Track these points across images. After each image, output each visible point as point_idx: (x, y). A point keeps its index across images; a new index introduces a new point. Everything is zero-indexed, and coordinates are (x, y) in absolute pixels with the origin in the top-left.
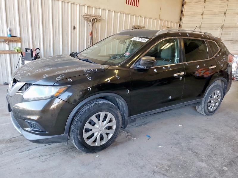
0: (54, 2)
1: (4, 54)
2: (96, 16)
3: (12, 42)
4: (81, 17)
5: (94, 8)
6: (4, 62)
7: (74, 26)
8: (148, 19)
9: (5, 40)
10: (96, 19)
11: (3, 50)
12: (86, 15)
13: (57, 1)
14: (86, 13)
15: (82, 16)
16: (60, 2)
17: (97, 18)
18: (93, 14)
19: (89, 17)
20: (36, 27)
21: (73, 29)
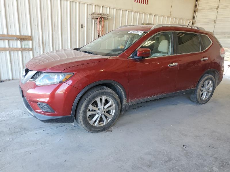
0: (62, 1)
1: (16, 52)
2: (104, 14)
3: (24, 40)
4: (88, 16)
5: (101, 7)
6: (17, 58)
7: (82, 25)
8: (158, 17)
9: (17, 38)
10: (103, 17)
11: (16, 47)
12: (93, 14)
13: (65, 1)
14: (94, 11)
15: (89, 14)
16: (69, 2)
17: (105, 17)
18: (101, 12)
19: (96, 16)
20: (45, 26)
21: (80, 27)
